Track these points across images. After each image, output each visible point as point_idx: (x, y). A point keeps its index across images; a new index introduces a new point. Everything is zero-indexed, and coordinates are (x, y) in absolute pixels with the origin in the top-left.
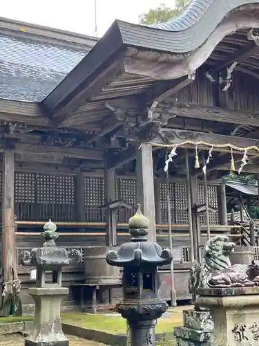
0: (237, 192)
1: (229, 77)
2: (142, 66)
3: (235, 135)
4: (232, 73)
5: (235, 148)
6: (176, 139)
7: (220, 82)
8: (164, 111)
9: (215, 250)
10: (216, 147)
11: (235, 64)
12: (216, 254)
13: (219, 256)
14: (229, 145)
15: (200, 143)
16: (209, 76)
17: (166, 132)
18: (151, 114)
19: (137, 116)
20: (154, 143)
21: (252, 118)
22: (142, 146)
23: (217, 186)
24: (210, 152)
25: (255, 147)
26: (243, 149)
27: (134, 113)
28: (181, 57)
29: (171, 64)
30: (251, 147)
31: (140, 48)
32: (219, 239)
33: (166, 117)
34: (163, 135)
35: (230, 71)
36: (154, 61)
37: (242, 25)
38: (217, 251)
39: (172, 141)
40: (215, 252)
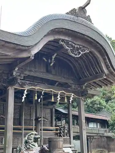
0: (60, 112)
1: (53, 60)
2: (8, 50)
3: (57, 86)
4: (54, 58)
5: (54, 91)
6: (27, 86)
7: (49, 62)
8: (22, 72)
9: (30, 139)
10: (46, 91)
11: (56, 54)
12: (30, 141)
13: (32, 142)
14: (51, 90)
15: (38, 88)
16: (44, 59)
17: (22, 82)
18: (14, 73)
19: (8, 74)
20: (15, 87)
21: (63, 78)
22: (10, 88)
23: (51, 109)
24: (43, 92)
25: (64, 91)
26: (57, 92)
27: (7, 73)
28: (27, 48)
29: (22, 51)
30: (62, 91)
31: (6, 42)
32: (32, 134)
33: (22, 75)
34: (20, 83)
35: (53, 57)
36: (14, 48)
37: (57, 37)
38: (31, 140)
39: (25, 86)
40: (30, 140)
